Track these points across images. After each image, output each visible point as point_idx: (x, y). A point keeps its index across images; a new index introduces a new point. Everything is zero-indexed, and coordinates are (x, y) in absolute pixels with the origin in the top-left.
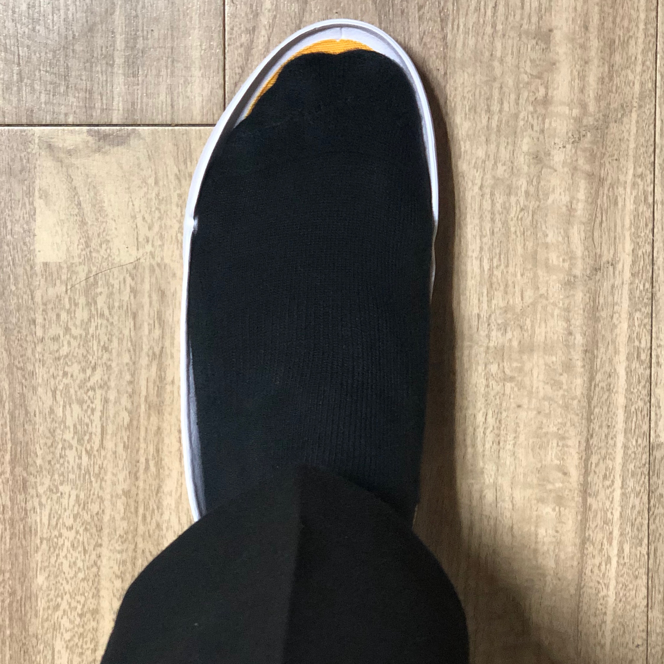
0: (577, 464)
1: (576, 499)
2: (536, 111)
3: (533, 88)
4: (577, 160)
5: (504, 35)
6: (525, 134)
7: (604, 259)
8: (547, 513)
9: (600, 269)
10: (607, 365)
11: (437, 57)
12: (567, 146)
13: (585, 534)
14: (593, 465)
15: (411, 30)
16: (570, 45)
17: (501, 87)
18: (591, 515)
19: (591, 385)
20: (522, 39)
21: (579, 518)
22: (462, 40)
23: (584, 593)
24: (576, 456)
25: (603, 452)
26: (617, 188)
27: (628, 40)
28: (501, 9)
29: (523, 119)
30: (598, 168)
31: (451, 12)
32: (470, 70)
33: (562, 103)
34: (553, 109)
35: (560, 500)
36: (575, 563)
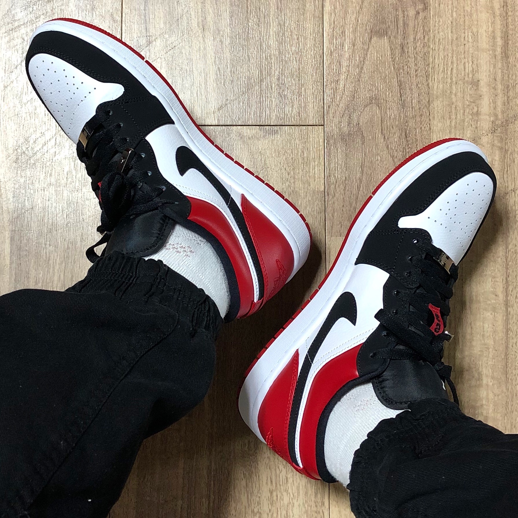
0: (502, 290)
1: (502, 308)
2: (473, 118)
3: (471, 107)
4: (494, 141)
5: (456, 83)
6: (468, 129)
7: (510, 189)
8: (488, 316)
9: (508, 193)
10: (514, 240)
11: (425, 93)
12: (489, 134)
13: (508, 326)
14: (510, 291)
15: (412, 81)
16: (488, 87)
17: (456, 107)
18: (511, 317)
19: (507, 251)
20: (465, 85)
21: (505, 318)
22: (436, 85)
23: (508, 358)
24: (501, 287)
25: (515, 284)
26: (514, 154)
27: (515, 85)
28: (454, 71)
29: (467, 122)
30: (504, 145)
31: (431, 73)
32: (441, 99)
33: (486, 114)
34: (482, 117)
35: (494, 309)
36: (504, 342)
